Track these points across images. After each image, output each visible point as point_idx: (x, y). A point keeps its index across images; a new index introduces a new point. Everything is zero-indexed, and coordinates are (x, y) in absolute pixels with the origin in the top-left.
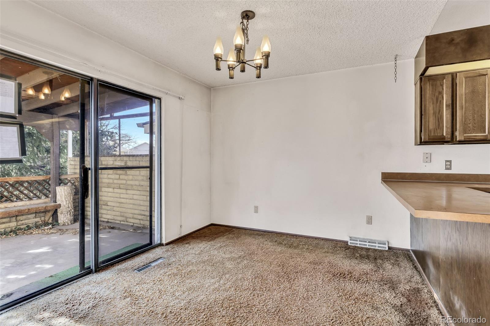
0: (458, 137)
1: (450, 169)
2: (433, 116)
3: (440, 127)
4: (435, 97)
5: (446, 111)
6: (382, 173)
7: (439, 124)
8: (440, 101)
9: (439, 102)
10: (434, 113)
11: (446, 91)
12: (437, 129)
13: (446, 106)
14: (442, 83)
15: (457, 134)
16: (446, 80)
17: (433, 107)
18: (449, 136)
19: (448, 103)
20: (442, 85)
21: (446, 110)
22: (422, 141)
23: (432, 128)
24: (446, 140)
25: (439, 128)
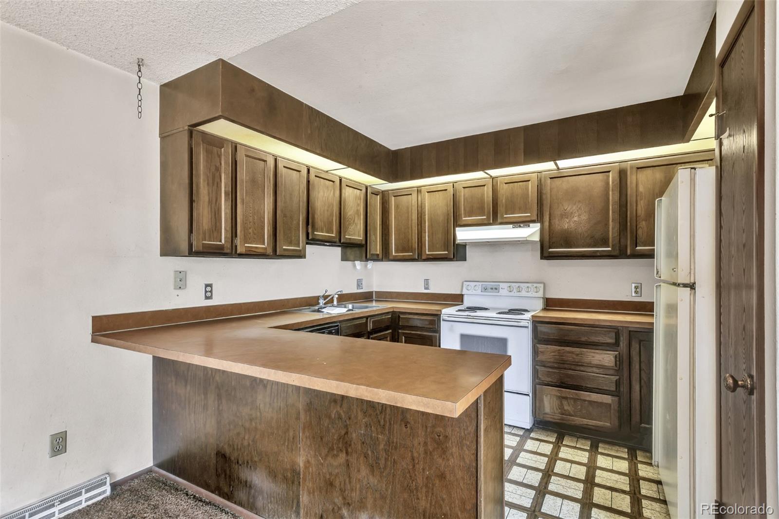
0: (238, 248)
1: (210, 298)
2: (208, 207)
3: (217, 229)
4: (211, 173)
5: (225, 202)
6: (94, 318)
7: (216, 223)
8: (217, 183)
9: (215, 185)
10: (210, 202)
11: (225, 168)
12: (213, 232)
13: (226, 193)
14: (219, 153)
15: (238, 241)
16: (224, 150)
17: (208, 190)
18: (229, 245)
19: (227, 189)
20: (220, 156)
21: (225, 200)
22: (193, 250)
23: (207, 228)
24: (226, 251)
25: (215, 230)
